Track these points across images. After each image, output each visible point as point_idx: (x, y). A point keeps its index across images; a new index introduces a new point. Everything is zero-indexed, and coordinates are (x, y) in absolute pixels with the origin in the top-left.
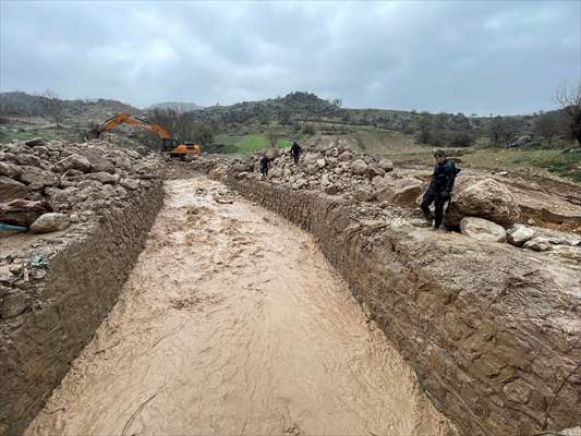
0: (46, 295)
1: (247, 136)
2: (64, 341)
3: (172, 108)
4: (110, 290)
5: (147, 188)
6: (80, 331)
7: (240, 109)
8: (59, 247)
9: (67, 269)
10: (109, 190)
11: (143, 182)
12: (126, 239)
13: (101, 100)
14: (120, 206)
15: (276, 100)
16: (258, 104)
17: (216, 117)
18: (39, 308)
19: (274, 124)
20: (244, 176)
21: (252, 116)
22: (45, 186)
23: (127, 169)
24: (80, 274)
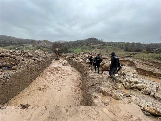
0: (9, 82)
1: (77, 49)
2: (11, 93)
3: (60, 42)
4: (26, 84)
5: (44, 61)
6: (15, 91)
7: (76, 42)
8: (15, 73)
9: (15, 77)
10: (33, 61)
11: (43, 60)
12: (34, 73)
13: (44, 40)
14: (34, 65)
15: (86, 40)
16: (81, 41)
17: (70, 44)
18: (6, 84)
19: (85, 46)
20: (71, 59)
21: (79, 44)
22: (20, 60)
23: (41, 57)
24: (18, 79)
